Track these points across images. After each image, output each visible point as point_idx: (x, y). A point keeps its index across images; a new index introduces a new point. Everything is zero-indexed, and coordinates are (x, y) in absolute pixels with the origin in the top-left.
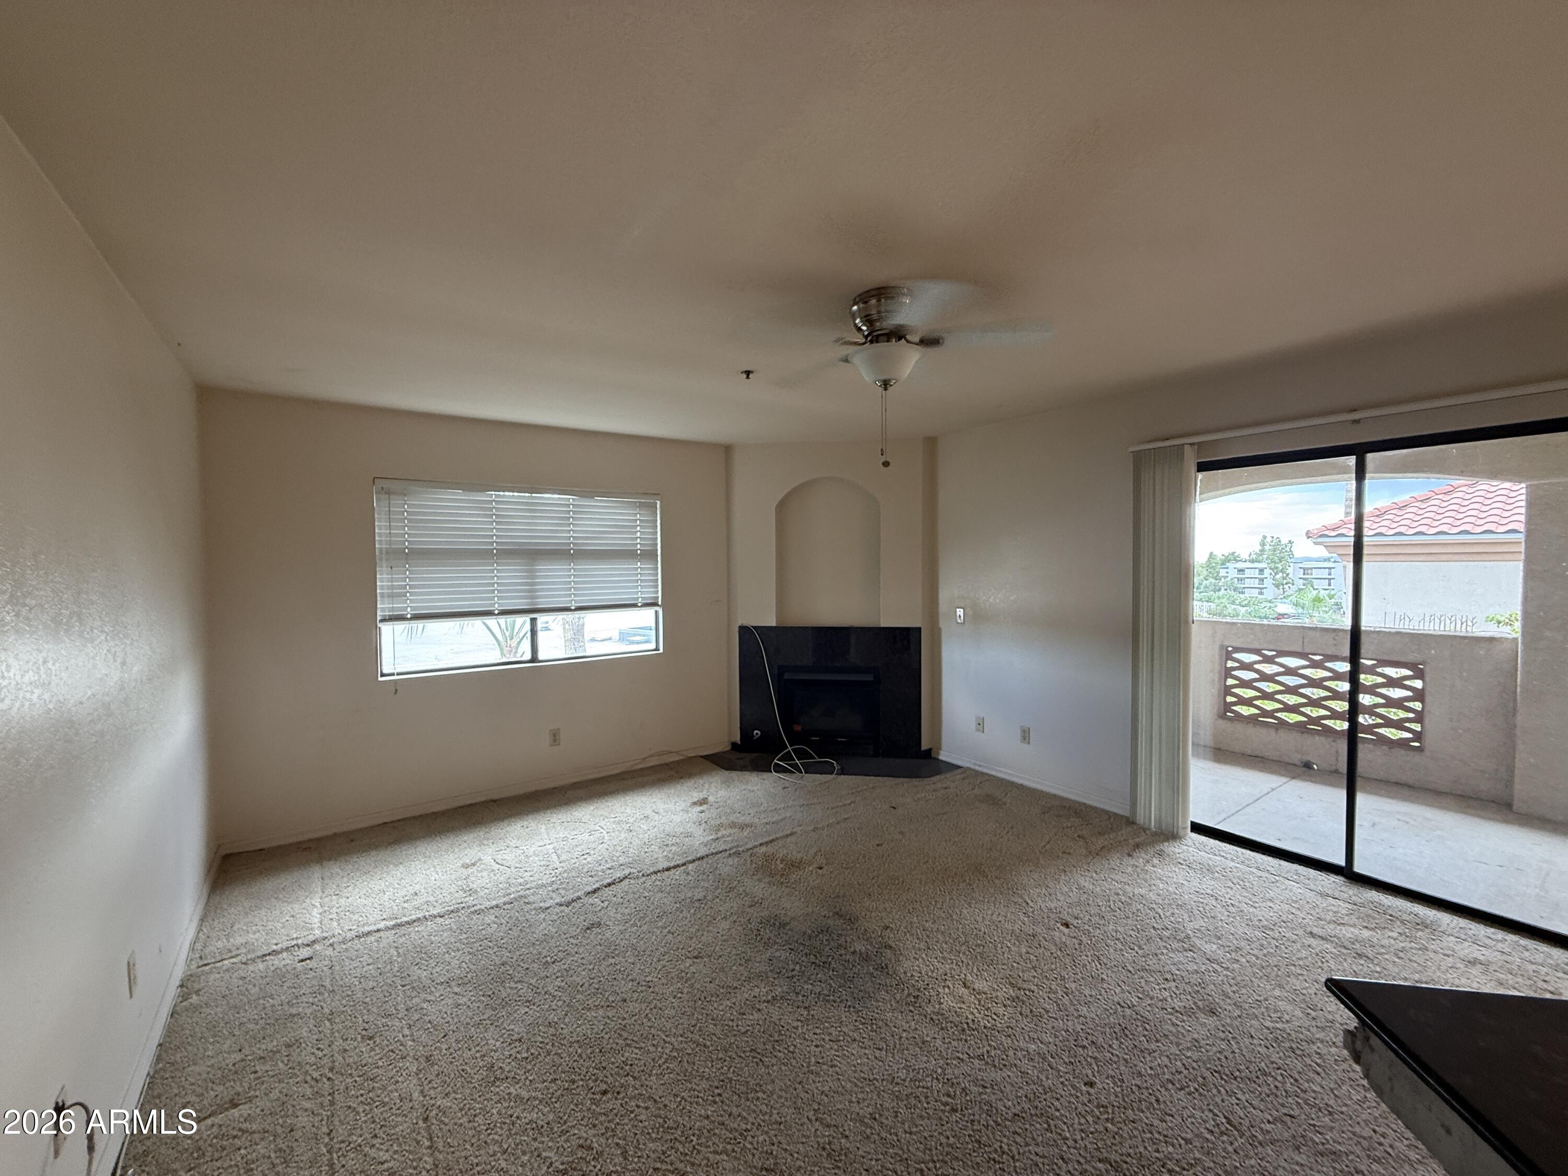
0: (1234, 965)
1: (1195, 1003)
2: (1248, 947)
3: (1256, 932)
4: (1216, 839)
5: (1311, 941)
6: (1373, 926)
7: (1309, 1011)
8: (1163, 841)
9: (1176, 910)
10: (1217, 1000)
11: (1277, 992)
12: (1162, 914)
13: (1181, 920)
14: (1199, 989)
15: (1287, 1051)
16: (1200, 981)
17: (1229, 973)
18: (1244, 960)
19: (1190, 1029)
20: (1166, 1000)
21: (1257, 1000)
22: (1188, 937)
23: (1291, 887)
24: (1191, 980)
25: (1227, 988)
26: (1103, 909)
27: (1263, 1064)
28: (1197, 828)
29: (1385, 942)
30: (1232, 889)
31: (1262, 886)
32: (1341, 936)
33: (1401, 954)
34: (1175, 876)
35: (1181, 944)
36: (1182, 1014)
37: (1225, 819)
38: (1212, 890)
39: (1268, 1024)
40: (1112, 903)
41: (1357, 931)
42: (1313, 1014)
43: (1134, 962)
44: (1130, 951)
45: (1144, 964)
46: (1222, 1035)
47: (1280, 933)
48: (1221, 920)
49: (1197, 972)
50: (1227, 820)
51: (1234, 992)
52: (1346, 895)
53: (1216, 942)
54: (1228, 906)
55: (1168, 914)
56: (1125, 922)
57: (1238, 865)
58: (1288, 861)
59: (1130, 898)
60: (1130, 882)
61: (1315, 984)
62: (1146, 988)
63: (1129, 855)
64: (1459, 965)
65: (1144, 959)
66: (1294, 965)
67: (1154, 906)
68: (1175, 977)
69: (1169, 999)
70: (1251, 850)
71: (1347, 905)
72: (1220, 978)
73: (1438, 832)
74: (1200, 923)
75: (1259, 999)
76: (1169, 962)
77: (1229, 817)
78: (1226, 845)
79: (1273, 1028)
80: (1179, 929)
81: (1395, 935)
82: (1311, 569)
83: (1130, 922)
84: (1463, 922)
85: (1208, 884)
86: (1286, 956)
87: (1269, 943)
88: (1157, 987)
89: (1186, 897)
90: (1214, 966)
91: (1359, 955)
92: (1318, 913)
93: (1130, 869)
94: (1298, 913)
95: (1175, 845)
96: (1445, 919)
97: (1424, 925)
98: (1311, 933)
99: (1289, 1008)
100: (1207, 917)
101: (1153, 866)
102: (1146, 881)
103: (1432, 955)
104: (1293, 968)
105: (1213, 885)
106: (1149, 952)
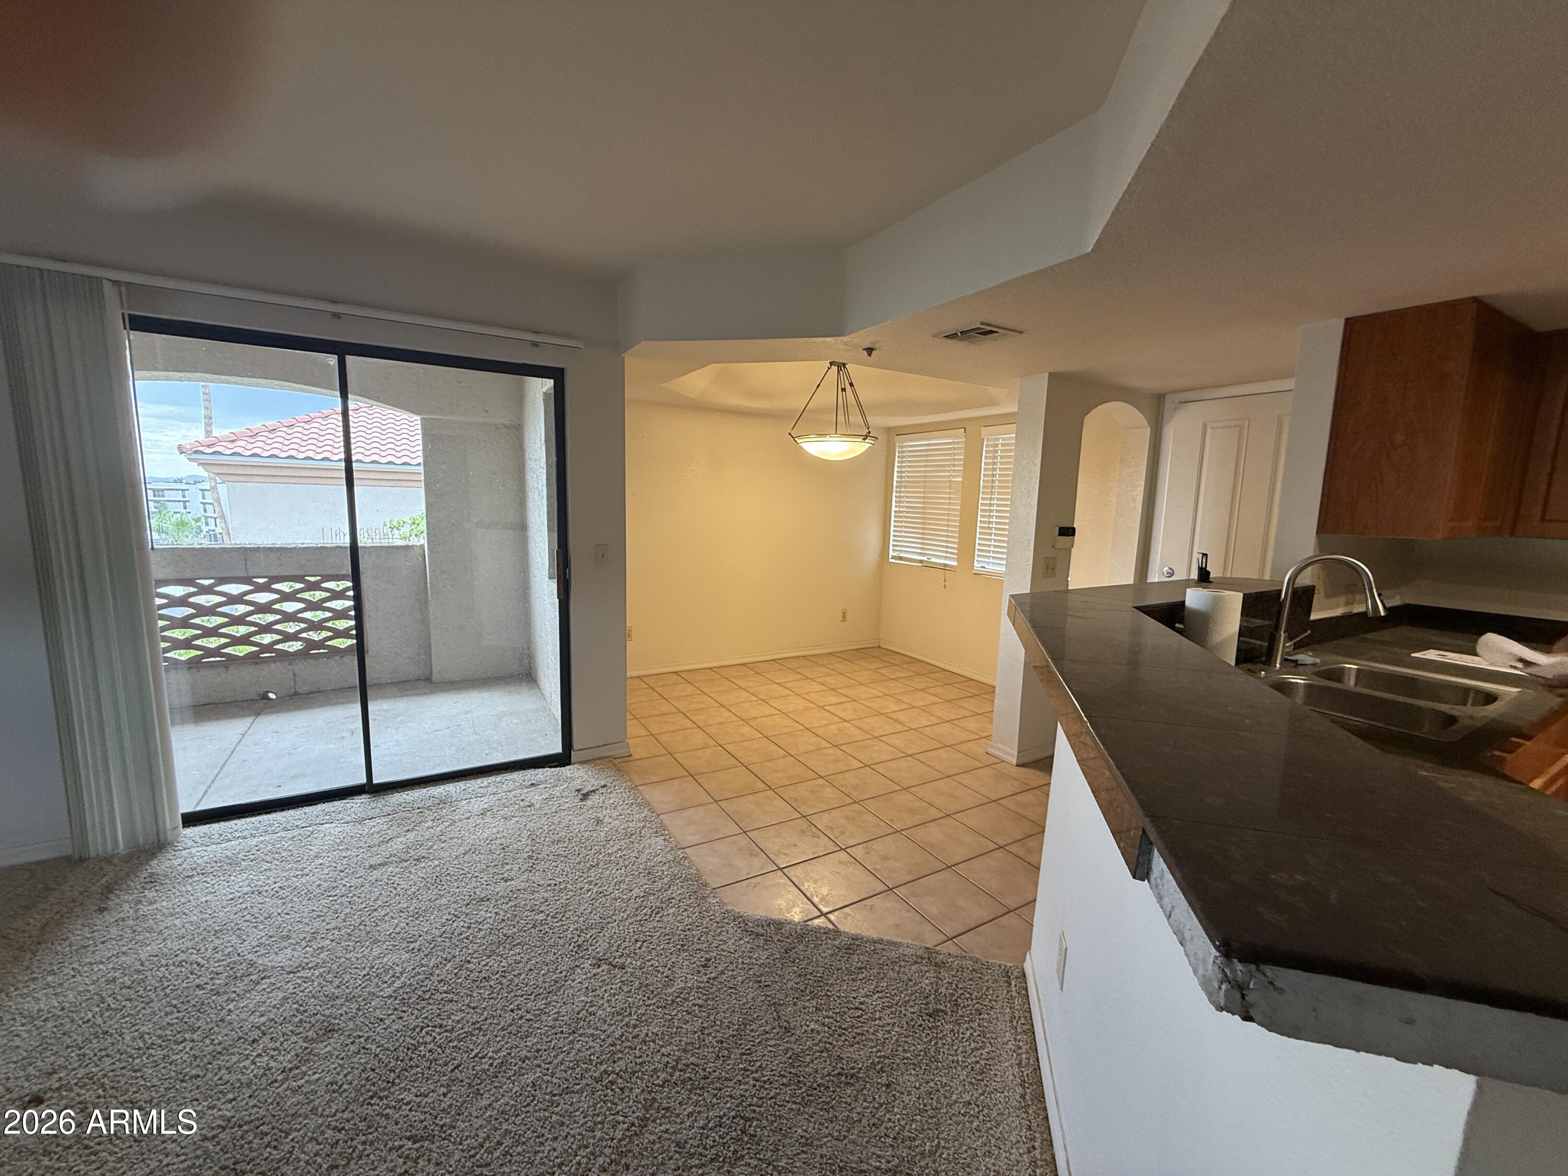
0: (322, 956)
1: (306, 1039)
2: (324, 924)
3: (322, 901)
4: (219, 821)
5: (376, 874)
6: (411, 826)
7: (412, 946)
8: (147, 861)
9: (216, 941)
10: (327, 1012)
11: (376, 952)
12: (200, 960)
13: (230, 949)
14: (300, 1017)
15: (418, 1004)
16: (295, 1006)
17: (321, 970)
18: (328, 942)
19: (317, 1076)
20: (269, 1069)
21: (365, 975)
22: (252, 964)
23: (328, 831)
24: (285, 1014)
25: (330, 989)
26: (99, 1020)
27: (408, 1039)
28: (192, 819)
29: (427, 835)
30: (270, 869)
31: (300, 847)
32: (395, 852)
33: (443, 838)
34: (191, 898)
35: (246, 980)
36: (297, 1068)
37: (206, 792)
38: (249, 885)
39: (388, 992)
40: (110, 1000)
41: (402, 839)
42: (416, 945)
43: (196, 1058)
44: (180, 1047)
45: (211, 1048)
46: (353, 1048)
47: (345, 886)
48: (279, 914)
49: (286, 998)
50: (211, 790)
51: (338, 987)
52: (378, 810)
53: (286, 944)
54: (277, 892)
55: (208, 954)
56: (149, 1011)
57: (262, 838)
58: (310, 805)
59: (138, 972)
60: (124, 949)
61: (402, 914)
62: (233, 1078)
63: (101, 910)
64: (478, 822)
65: (208, 1041)
66: (376, 910)
67: (183, 957)
68: (263, 1028)
69: (272, 1064)
70: (266, 813)
71: (384, 819)
72: (316, 984)
73: (399, 719)
74: (255, 936)
75: (364, 972)
76: (243, 1016)
77: (209, 787)
78: (235, 822)
79: (394, 992)
80: (235, 963)
81: (430, 823)
82: (163, 490)
83: (156, 1005)
84: (461, 785)
85: (240, 882)
86: (364, 905)
87: (342, 904)
88: (248, 1062)
89: (222, 914)
90: (301, 974)
91: (417, 860)
92: (365, 843)
93: (114, 931)
94: (349, 853)
95: (169, 856)
96: (451, 788)
97: (443, 802)
98: (371, 866)
99: (395, 958)
100: (262, 922)
101: (151, 903)
102: (150, 930)
103: (460, 824)
104: (375, 914)
105: (247, 879)
106: (210, 1026)
